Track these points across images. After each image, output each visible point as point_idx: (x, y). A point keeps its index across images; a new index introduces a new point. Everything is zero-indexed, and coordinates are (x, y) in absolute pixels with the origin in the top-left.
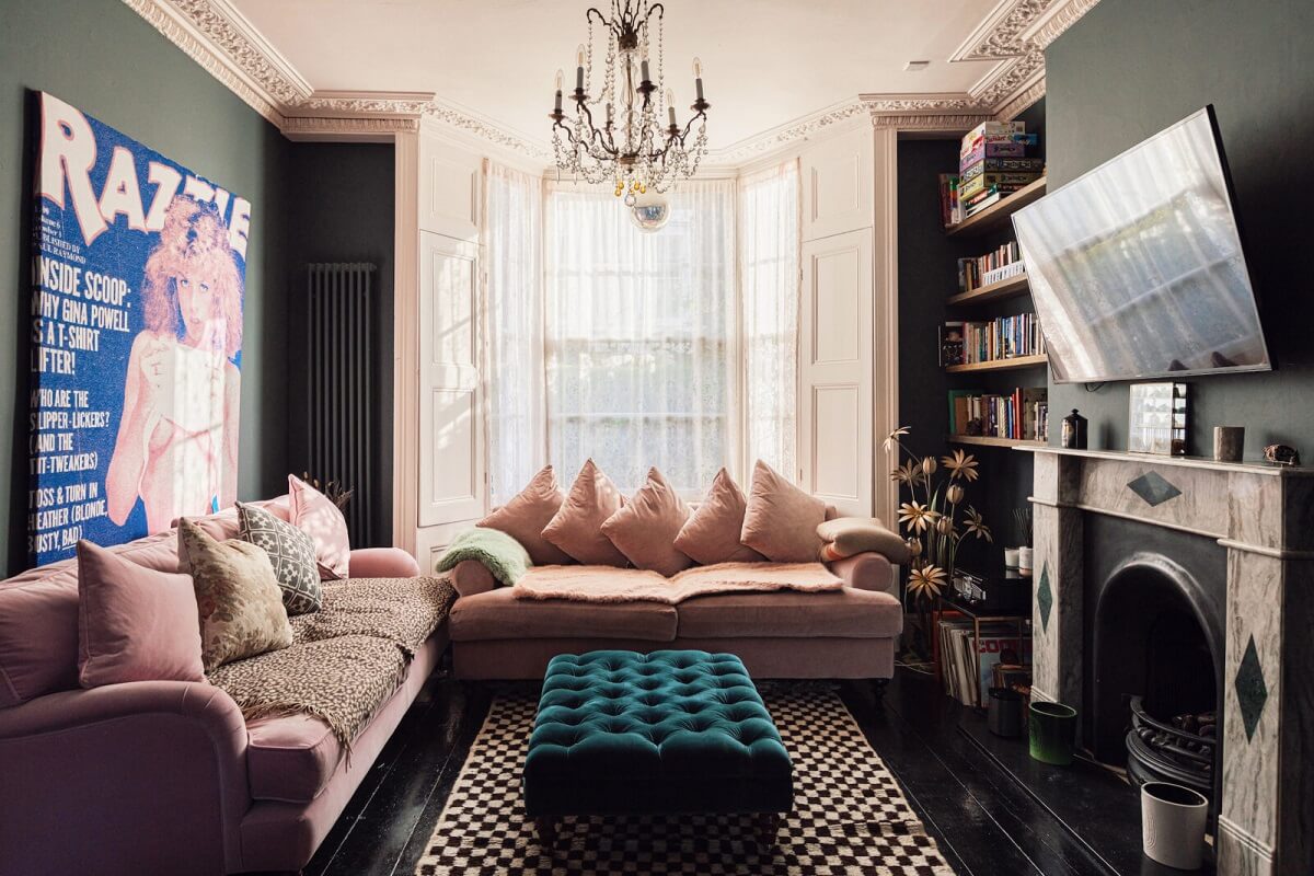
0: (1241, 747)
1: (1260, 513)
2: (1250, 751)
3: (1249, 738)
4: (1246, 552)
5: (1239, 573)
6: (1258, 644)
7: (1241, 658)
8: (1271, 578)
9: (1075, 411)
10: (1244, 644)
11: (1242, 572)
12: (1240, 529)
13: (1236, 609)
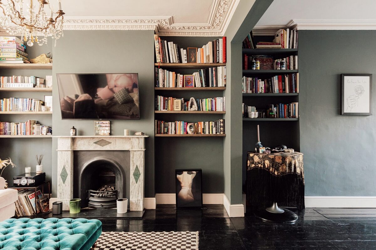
0: (135, 185)
1: (139, 144)
2: (137, 185)
3: (137, 183)
4: (135, 151)
5: (133, 155)
6: (138, 166)
7: (134, 170)
8: (141, 154)
9: (74, 127)
10: (135, 167)
11: (134, 155)
12: (134, 147)
13: (133, 161)
